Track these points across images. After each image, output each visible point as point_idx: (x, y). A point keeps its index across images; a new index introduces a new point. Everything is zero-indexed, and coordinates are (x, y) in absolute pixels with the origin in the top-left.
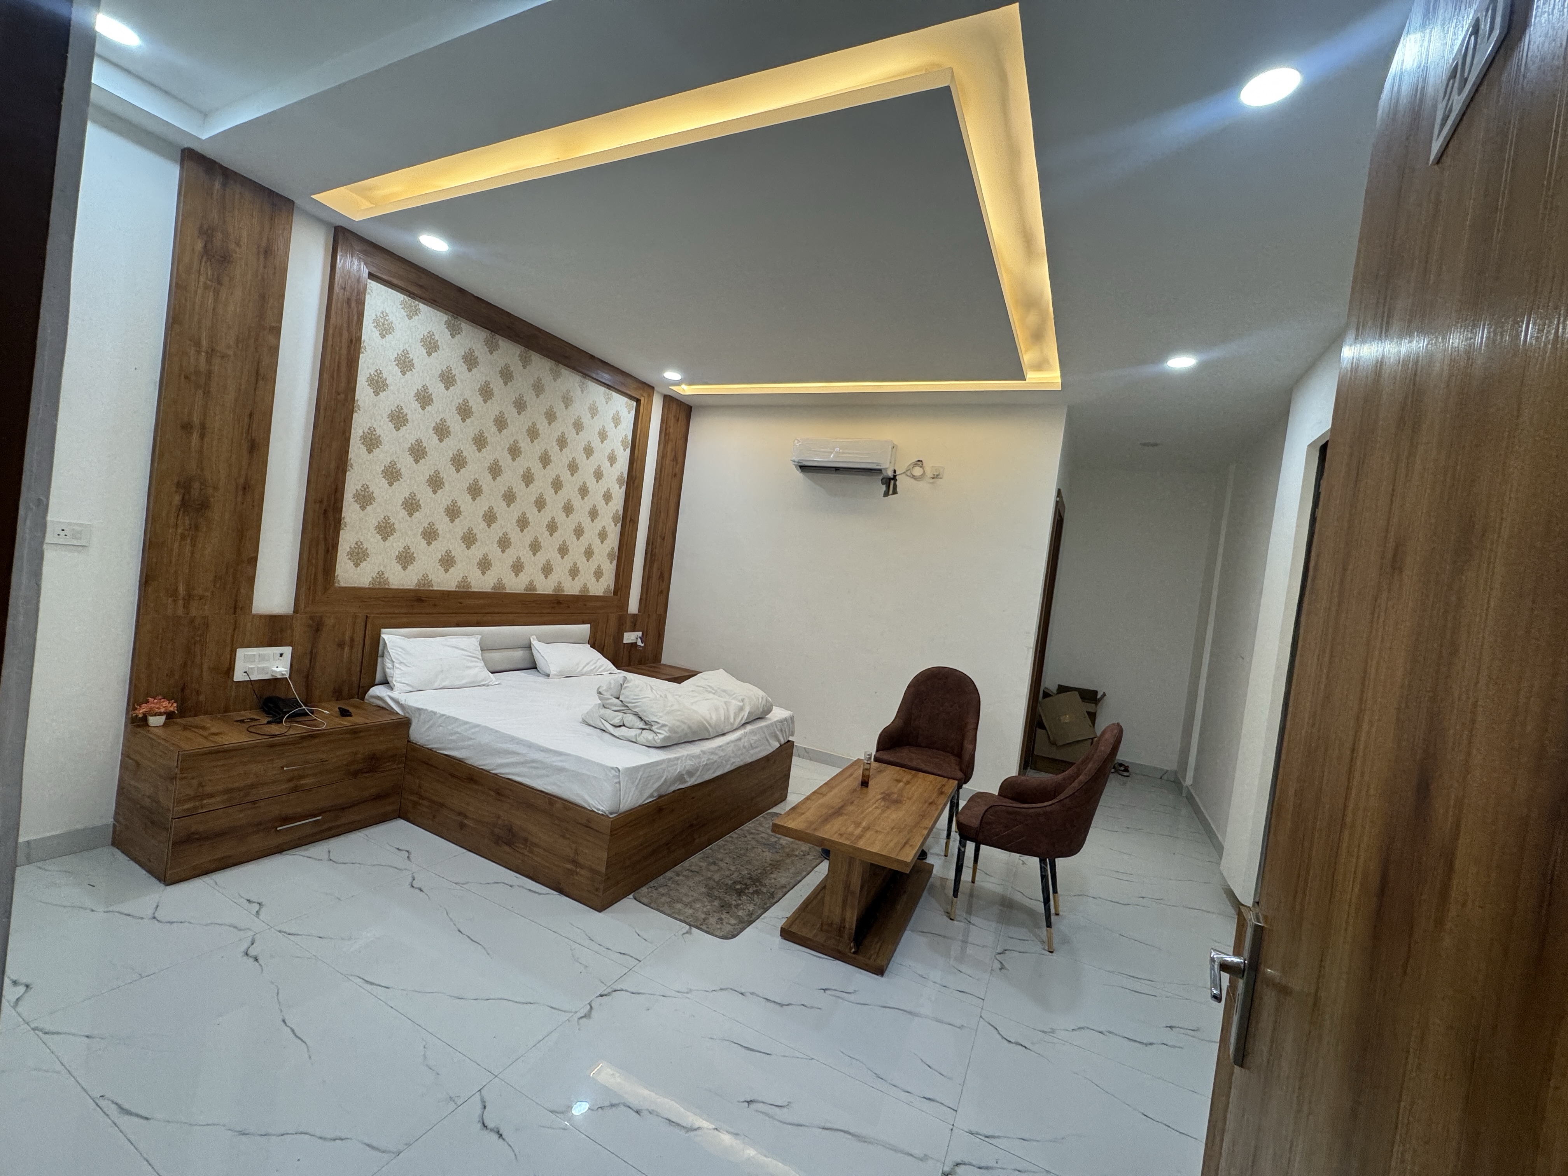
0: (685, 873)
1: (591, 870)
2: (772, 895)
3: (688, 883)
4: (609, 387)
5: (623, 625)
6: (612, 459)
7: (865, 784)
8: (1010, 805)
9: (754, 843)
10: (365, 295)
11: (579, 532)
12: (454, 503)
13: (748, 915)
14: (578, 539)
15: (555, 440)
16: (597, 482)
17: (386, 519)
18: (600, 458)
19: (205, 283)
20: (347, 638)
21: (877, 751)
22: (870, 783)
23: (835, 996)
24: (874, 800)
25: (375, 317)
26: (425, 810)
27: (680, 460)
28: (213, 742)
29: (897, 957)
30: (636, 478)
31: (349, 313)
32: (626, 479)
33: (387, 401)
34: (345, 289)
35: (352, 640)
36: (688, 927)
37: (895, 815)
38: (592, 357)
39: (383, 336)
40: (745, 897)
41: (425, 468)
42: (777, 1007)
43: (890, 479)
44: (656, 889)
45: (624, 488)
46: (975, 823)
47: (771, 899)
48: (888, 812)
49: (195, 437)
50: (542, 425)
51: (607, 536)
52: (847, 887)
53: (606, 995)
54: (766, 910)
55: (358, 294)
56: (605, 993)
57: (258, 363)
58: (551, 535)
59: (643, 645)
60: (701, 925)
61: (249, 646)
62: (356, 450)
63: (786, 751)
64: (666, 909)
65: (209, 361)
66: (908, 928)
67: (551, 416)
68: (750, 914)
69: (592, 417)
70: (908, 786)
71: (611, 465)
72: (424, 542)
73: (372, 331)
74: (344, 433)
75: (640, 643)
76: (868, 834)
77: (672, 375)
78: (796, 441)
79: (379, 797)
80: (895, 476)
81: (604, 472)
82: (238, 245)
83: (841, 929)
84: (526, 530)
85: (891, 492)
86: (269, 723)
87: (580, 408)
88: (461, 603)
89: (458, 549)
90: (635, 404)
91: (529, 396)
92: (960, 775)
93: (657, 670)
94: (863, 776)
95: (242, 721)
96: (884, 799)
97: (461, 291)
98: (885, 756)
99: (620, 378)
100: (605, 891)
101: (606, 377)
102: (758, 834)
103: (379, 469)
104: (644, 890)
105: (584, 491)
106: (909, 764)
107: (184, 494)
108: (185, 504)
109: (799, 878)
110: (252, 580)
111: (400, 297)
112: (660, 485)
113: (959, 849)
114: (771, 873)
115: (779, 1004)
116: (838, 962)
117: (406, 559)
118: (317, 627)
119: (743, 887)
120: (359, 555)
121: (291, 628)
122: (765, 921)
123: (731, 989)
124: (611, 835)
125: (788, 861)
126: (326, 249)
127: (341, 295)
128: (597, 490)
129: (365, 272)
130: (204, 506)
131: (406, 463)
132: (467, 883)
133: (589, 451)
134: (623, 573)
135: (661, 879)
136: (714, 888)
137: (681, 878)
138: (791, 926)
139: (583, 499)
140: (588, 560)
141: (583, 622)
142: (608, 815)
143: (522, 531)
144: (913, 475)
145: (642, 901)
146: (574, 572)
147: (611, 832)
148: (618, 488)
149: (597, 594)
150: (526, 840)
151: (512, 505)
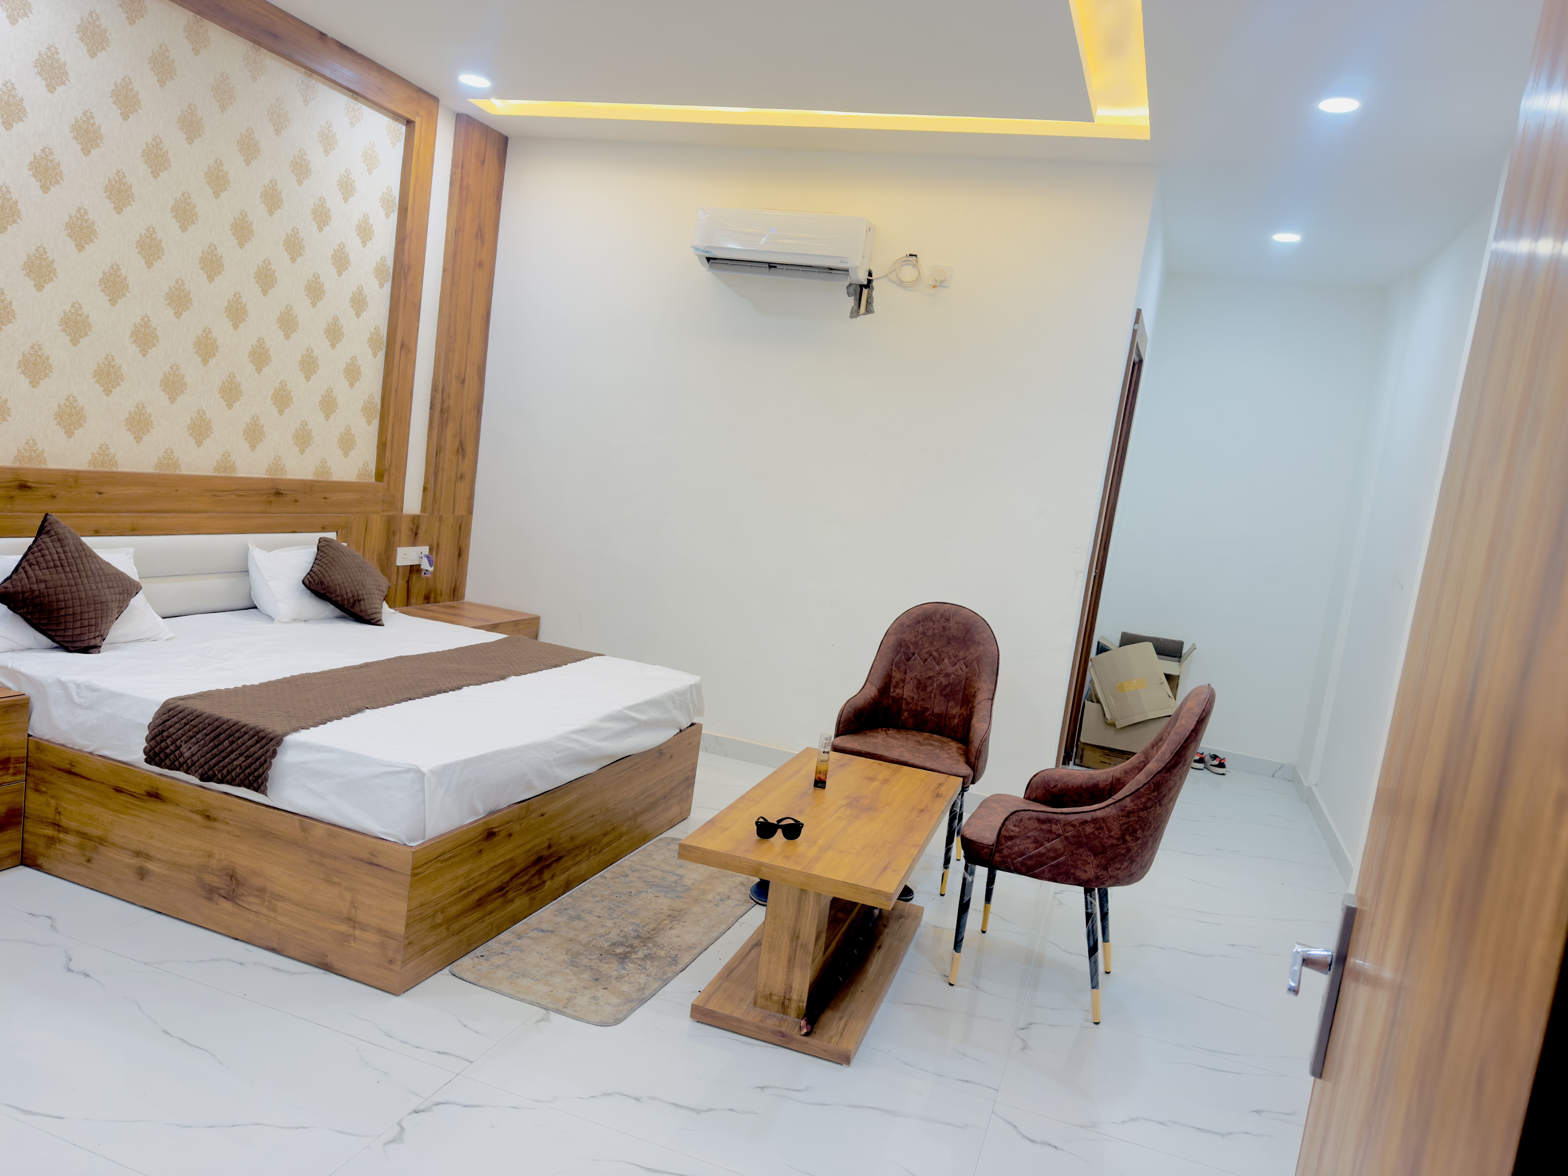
0: (534, 934)
1: (382, 932)
2: (675, 960)
3: (539, 948)
4: (355, 94)
5: (394, 533)
6: (365, 232)
7: (820, 783)
8: (1042, 810)
9: (640, 885)
11: (309, 366)
12: (77, 308)
13: (639, 990)
14: (308, 378)
15: (258, 193)
16: (340, 274)
18: (342, 228)
21: (837, 735)
22: (828, 783)
23: (779, 1096)
24: (834, 808)
29: (869, 1041)
30: (409, 269)
32: (391, 270)
36: (543, 1011)
37: (868, 828)
38: (322, 36)
40: (631, 965)
42: (692, 1114)
43: (863, 286)
44: (487, 960)
47: (673, 965)
48: (858, 823)
50: (234, 164)
51: (359, 373)
52: (795, 936)
53: (423, 1111)
54: (666, 982)
56: (421, 1107)
58: (259, 370)
59: (431, 569)
60: (565, 1007)
63: (688, 740)
64: (505, 986)
66: (885, 999)
67: (249, 148)
68: (642, 990)
69: (326, 152)
70: (886, 786)
71: (364, 244)
72: (25, 382)
75: (426, 565)
76: (830, 855)
77: (473, 79)
78: (700, 212)
80: (870, 281)
81: (350, 257)
83: (783, 1002)
84: (212, 362)
85: (863, 310)
87: (303, 134)
88: (100, 493)
89: (89, 395)
90: (404, 128)
91: (208, 110)
92: (966, 770)
93: (456, 613)
94: (818, 773)
96: (849, 805)
98: (848, 742)
99: (376, 79)
100: (404, 963)
101: (346, 72)
102: (647, 871)
104: (467, 961)
105: (315, 291)
109: (715, 934)
113: (964, 879)
114: (671, 928)
115: (694, 1110)
116: (782, 1048)
119: (627, 949)
122: (665, 998)
123: (620, 1094)
124: (414, 875)
125: (696, 909)
128: (340, 291)
132: (165, 961)
133: (322, 217)
134: (392, 444)
135: (492, 944)
136: (581, 954)
137: (525, 941)
138: (707, 1002)
139: (314, 304)
140: (327, 418)
141: (324, 529)
142: (406, 843)
143: (205, 362)
144: (901, 281)
145: (465, 977)
146: (303, 439)
147: (412, 869)
148: (378, 287)
149: (346, 479)
150: (262, 890)
151: (185, 314)
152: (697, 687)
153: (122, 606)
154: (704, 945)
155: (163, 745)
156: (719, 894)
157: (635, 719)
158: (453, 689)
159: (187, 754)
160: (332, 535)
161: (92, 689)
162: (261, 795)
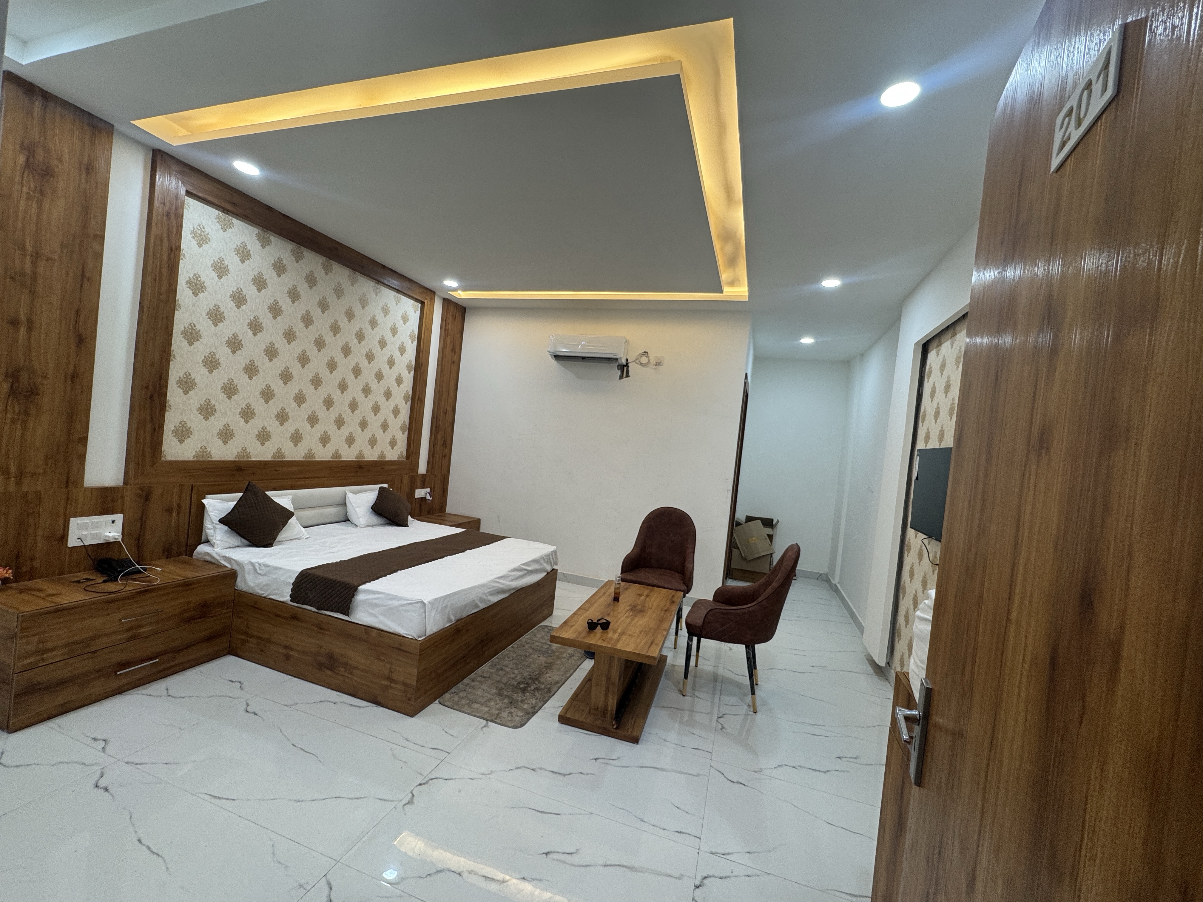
0: (479, 679)
1: (404, 684)
2: (549, 691)
3: (482, 687)
4: (398, 291)
5: (414, 483)
6: (402, 350)
7: (616, 599)
8: (723, 608)
9: (530, 651)
10: (183, 210)
11: (376, 409)
12: (268, 387)
13: (532, 707)
14: (375, 415)
15: (354, 334)
16: (390, 368)
17: (208, 401)
18: (392, 348)
19: (28, 193)
20: (175, 504)
21: (622, 573)
22: (620, 598)
23: (604, 763)
24: (624, 612)
25: (192, 229)
26: (253, 646)
27: (457, 350)
28: (52, 602)
29: (647, 728)
30: (422, 365)
31: (168, 225)
32: (414, 366)
33: (206, 301)
34: (164, 204)
35: (179, 506)
36: (485, 722)
37: (641, 622)
38: (384, 267)
39: (200, 246)
40: (528, 694)
41: (242, 358)
42: (561, 777)
43: (624, 366)
44: (457, 694)
45: (412, 373)
46: (699, 622)
47: (548, 693)
48: (636, 619)
49: (22, 331)
50: (343, 322)
51: (399, 412)
52: (608, 679)
53: (424, 784)
54: (545, 702)
55: (176, 209)
56: (423, 782)
57: (83, 266)
58: (353, 412)
59: (431, 499)
60: (496, 719)
61: (82, 515)
62: (178, 343)
63: (551, 577)
64: (466, 708)
65: (34, 263)
66: (653, 705)
67: (350, 315)
68: (533, 707)
69: (385, 316)
70: (648, 599)
71: (402, 355)
72: (242, 421)
73: (190, 241)
74: (167, 328)
75: (428, 497)
76: (624, 638)
77: (450, 283)
78: (551, 336)
79: (209, 639)
80: (627, 364)
81: (395, 361)
82: (60, 160)
83: (604, 712)
84: (331, 409)
85: (625, 375)
86: (104, 582)
87: (375, 308)
88: (276, 471)
89: (273, 426)
90: (420, 305)
91: (332, 299)
92: (684, 588)
93: (442, 518)
94: (615, 593)
95: (78, 582)
96: (631, 609)
97: (269, 208)
98: (629, 577)
99: (406, 284)
100: (416, 700)
101: (395, 283)
102: (533, 643)
103: (200, 359)
104: (447, 696)
105: (379, 376)
106: (647, 581)
107: (12, 383)
108: (13, 392)
109: (568, 675)
110: (82, 457)
111: (215, 212)
112: (442, 371)
113: (688, 643)
114: (547, 673)
115: (562, 774)
116: (604, 736)
117: (226, 435)
118: (146, 496)
119: (526, 685)
120: (183, 433)
121: (123, 497)
122: (545, 710)
123: (524, 767)
124: (420, 655)
125: (558, 662)
126: (145, 168)
127: (160, 210)
128: (390, 376)
129: (182, 190)
130: (33, 393)
131: (224, 353)
132: (296, 704)
133: (383, 344)
134: (413, 442)
135: (460, 685)
136: (503, 689)
137: (476, 683)
138: (566, 713)
139: (379, 382)
140: (384, 432)
141: (382, 483)
142: (417, 638)
143: (328, 409)
144: (641, 363)
145: (446, 705)
146: (373, 442)
147: (420, 652)
148: (408, 373)
149: (392, 460)
150: (346, 664)
151: (319, 388)
152: (555, 552)
153: (285, 523)
154: (563, 681)
155: (299, 593)
156: (569, 654)
157: (526, 570)
158: (440, 558)
159: (311, 597)
160: (386, 485)
161: (266, 566)
162: (346, 617)
